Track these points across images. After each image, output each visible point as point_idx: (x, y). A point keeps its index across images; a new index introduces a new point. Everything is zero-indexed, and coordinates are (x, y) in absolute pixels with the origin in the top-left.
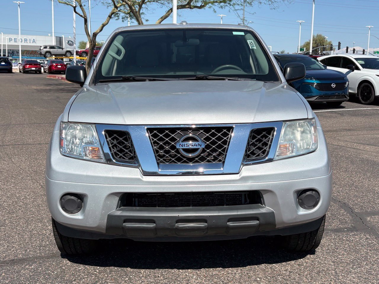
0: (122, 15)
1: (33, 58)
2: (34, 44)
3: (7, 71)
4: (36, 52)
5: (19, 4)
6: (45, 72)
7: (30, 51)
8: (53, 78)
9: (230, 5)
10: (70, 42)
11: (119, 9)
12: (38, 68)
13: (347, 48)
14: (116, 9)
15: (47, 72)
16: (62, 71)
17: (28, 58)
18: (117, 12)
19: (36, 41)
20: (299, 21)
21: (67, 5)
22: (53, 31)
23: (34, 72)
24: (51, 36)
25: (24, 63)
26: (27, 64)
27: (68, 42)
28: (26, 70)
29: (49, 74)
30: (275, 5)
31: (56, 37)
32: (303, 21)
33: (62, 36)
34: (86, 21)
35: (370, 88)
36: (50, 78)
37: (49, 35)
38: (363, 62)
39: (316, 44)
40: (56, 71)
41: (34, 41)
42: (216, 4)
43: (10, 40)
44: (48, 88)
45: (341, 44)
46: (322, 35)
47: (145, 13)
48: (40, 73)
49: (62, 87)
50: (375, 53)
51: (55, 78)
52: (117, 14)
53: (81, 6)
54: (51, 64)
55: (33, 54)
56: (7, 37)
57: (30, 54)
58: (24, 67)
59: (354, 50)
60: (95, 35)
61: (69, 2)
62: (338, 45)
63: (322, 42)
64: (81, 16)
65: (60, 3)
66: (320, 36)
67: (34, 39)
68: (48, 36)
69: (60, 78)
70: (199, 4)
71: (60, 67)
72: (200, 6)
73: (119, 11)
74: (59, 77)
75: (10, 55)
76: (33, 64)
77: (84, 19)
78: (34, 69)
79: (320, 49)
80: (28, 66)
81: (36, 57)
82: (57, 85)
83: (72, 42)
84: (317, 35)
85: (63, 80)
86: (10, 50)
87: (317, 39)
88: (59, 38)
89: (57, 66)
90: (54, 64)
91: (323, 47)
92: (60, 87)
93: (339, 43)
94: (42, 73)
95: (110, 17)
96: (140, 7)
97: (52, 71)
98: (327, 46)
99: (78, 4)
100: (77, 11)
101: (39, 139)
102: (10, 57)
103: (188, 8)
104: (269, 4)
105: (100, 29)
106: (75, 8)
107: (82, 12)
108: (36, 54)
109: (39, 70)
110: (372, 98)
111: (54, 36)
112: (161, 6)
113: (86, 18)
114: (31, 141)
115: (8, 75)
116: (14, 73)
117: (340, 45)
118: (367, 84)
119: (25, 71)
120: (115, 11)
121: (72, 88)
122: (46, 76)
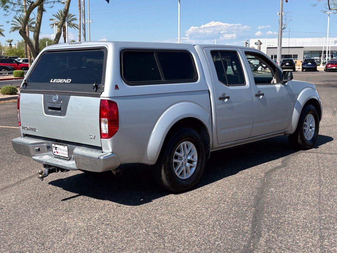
3: (314, 70)
5: (329, 14)
23: (334, 70)
28: (328, 68)
43: (335, 42)
56: (330, 41)
58: (327, 67)
75: (335, 55)
76: (334, 64)
80: (330, 65)
86: (335, 51)
102: (334, 57)
115: (311, 73)
116: (318, 71)
119: (327, 70)
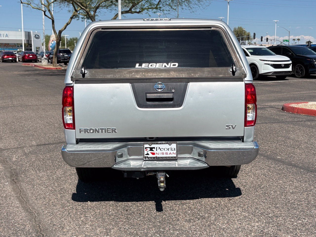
0: (81, 16)
1: (6, 49)
2: (7, 38)
4: (8, 45)
6: (19, 61)
7: (4, 44)
8: (27, 65)
9: (161, 11)
10: (37, 36)
11: (78, 12)
12: (14, 58)
13: (262, 38)
14: (76, 12)
15: (21, 61)
16: (33, 60)
17: (2, 49)
18: (77, 14)
19: (9, 35)
20: (220, 18)
21: (39, 10)
22: (23, 28)
23: (11, 61)
24: (21, 31)
25: (3, 54)
26: (5, 55)
27: (35, 36)
28: (5, 59)
29: (23, 62)
30: (194, 10)
31: (25, 32)
32: (224, 18)
33: (31, 31)
34: (53, 22)
35: (256, 69)
36: (25, 65)
37: (20, 30)
38: (252, 51)
39: (237, 35)
40: (28, 60)
41: (7, 36)
42: (150, 10)
44: (27, 73)
45: (255, 34)
46: (242, 27)
47: (99, 15)
48: (16, 62)
49: (37, 72)
50: (284, 41)
51: (29, 66)
52: (77, 16)
53: (49, 11)
54: (24, 55)
55: (6, 46)
57: (4, 46)
58: (3, 58)
59: (267, 39)
60: (60, 32)
61: (40, 8)
62: (253, 36)
63: (242, 33)
64: (50, 18)
65: (33, 8)
66: (241, 28)
67: (7, 34)
68: (18, 31)
69: (34, 66)
70: (138, 10)
71: (32, 56)
72: (138, 11)
73: (79, 14)
74: (32, 65)
76: (10, 55)
77: (51, 20)
78: (11, 59)
79: (240, 39)
80: (6, 56)
81: (9, 49)
82: (33, 71)
83: (38, 36)
84: (238, 28)
85: (36, 67)
87: (238, 30)
88: (28, 32)
89: (29, 56)
90: (27, 55)
91: (242, 38)
92: (35, 72)
93: (254, 34)
94: (17, 62)
95: (72, 18)
96: (95, 12)
97: (25, 60)
98: (245, 36)
99: (47, 9)
100: (46, 14)
101: (35, 103)
103: (130, 13)
104: (189, 10)
105: (64, 27)
106: (45, 12)
107: (50, 15)
108: (9, 46)
109: (15, 59)
110: (257, 76)
111: (24, 31)
112: (110, 12)
113: (53, 19)
114: (30, 104)
117: (255, 36)
118: (254, 66)
120: (76, 14)
121: (46, 72)
122: (22, 64)
